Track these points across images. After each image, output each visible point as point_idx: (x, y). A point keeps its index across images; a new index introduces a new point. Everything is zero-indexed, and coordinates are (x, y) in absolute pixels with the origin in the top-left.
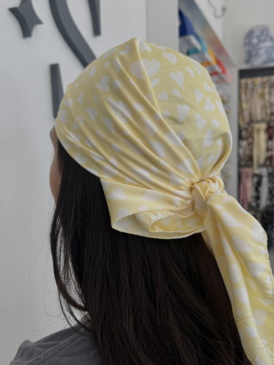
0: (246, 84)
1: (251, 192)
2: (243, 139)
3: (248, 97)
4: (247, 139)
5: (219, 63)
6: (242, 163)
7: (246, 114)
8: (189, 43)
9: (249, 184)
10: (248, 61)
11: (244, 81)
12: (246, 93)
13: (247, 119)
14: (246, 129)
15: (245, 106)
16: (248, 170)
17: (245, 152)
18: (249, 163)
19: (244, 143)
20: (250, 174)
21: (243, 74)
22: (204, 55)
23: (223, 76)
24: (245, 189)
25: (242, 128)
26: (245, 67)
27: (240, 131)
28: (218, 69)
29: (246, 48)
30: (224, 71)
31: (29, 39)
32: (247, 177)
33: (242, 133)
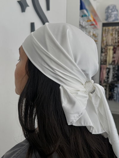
0: (105, 29)
1: (105, 75)
2: (103, 53)
3: (106, 35)
4: (105, 52)
5: (94, 20)
6: (102, 63)
7: (105, 42)
8: (83, 12)
9: (105, 72)
10: (107, 19)
11: (104, 28)
12: (105, 33)
13: (105, 44)
14: (104, 48)
15: (104, 39)
16: (104, 66)
17: (103, 58)
18: (105, 63)
19: (103, 54)
20: (105, 67)
21: (104, 25)
22: (89, 18)
23: (96, 26)
24: (103, 74)
25: (103, 48)
26: (105, 22)
27: (102, 49)
28: (94, 23)
29: (106, 14)
30: (96, 24)
32: (104, 69)
33: (103, 50)
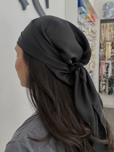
0: (103, 26)
1: (104, 71)
2: (102, 49)
3: (104, 31)
5: (92, 17)
6: (101, 58)
7: (103, 38)
8: (81, 10)
9: (104, 67)
10: (104, 16)
11: (102, 24)
12: (103, 29)
13: (103, 40)
14: (103, 44)
15: (102, 35)
16: (103, 61)
17: (102, 54)
18: (104, 58)
20: (105, 63)
21: (102, 21)
22: (87, 15)
23: (94, 22)
24: (102, 69)
25: (101, 44)
26: (103, 18)
27: (100, 45)
28: (92, 20)
29: (104, 11)
30: (94, 21)
31: (25, 11)
32: (103, 64)
33: (101, 46)
